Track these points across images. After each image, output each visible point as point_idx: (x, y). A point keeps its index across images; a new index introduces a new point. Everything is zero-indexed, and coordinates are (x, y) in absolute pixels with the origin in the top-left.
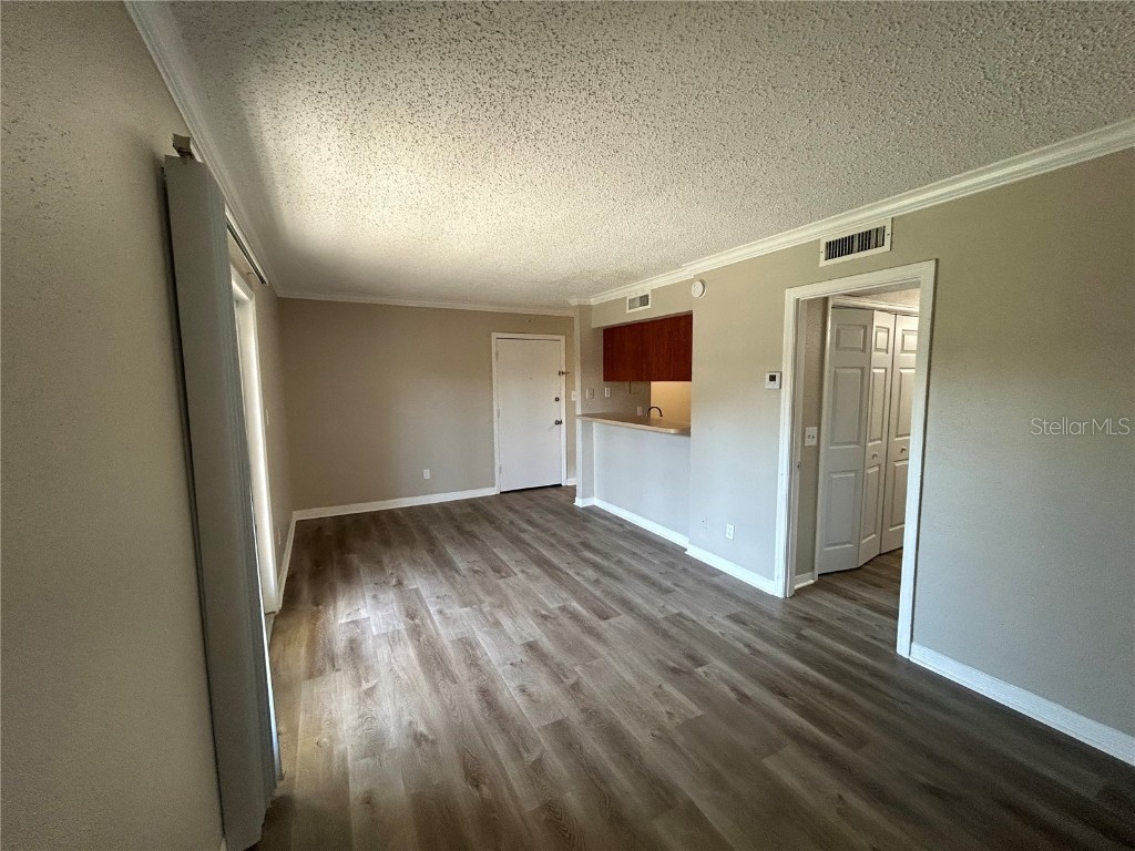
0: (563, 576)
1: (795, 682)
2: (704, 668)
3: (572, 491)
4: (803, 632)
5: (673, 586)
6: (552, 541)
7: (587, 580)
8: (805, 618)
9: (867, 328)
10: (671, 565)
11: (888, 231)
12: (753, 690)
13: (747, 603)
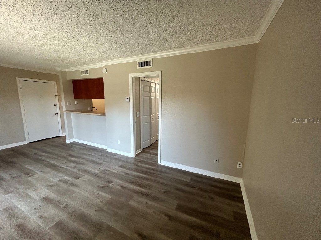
0: (60, 168)
1: (137, 179)
2: (112, 183)
3: (64, 138)
4: (139, 165)
5: (103, 162)
6: (56, 157)
7: (71, 167)
8: (139, 161)
9: (149, 86)
10: (102, 155)
11: (152, 62)
12: (126, 185)
13: (124, 161)
